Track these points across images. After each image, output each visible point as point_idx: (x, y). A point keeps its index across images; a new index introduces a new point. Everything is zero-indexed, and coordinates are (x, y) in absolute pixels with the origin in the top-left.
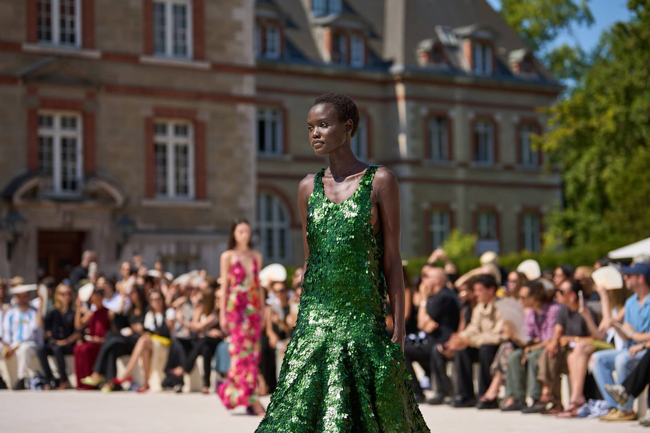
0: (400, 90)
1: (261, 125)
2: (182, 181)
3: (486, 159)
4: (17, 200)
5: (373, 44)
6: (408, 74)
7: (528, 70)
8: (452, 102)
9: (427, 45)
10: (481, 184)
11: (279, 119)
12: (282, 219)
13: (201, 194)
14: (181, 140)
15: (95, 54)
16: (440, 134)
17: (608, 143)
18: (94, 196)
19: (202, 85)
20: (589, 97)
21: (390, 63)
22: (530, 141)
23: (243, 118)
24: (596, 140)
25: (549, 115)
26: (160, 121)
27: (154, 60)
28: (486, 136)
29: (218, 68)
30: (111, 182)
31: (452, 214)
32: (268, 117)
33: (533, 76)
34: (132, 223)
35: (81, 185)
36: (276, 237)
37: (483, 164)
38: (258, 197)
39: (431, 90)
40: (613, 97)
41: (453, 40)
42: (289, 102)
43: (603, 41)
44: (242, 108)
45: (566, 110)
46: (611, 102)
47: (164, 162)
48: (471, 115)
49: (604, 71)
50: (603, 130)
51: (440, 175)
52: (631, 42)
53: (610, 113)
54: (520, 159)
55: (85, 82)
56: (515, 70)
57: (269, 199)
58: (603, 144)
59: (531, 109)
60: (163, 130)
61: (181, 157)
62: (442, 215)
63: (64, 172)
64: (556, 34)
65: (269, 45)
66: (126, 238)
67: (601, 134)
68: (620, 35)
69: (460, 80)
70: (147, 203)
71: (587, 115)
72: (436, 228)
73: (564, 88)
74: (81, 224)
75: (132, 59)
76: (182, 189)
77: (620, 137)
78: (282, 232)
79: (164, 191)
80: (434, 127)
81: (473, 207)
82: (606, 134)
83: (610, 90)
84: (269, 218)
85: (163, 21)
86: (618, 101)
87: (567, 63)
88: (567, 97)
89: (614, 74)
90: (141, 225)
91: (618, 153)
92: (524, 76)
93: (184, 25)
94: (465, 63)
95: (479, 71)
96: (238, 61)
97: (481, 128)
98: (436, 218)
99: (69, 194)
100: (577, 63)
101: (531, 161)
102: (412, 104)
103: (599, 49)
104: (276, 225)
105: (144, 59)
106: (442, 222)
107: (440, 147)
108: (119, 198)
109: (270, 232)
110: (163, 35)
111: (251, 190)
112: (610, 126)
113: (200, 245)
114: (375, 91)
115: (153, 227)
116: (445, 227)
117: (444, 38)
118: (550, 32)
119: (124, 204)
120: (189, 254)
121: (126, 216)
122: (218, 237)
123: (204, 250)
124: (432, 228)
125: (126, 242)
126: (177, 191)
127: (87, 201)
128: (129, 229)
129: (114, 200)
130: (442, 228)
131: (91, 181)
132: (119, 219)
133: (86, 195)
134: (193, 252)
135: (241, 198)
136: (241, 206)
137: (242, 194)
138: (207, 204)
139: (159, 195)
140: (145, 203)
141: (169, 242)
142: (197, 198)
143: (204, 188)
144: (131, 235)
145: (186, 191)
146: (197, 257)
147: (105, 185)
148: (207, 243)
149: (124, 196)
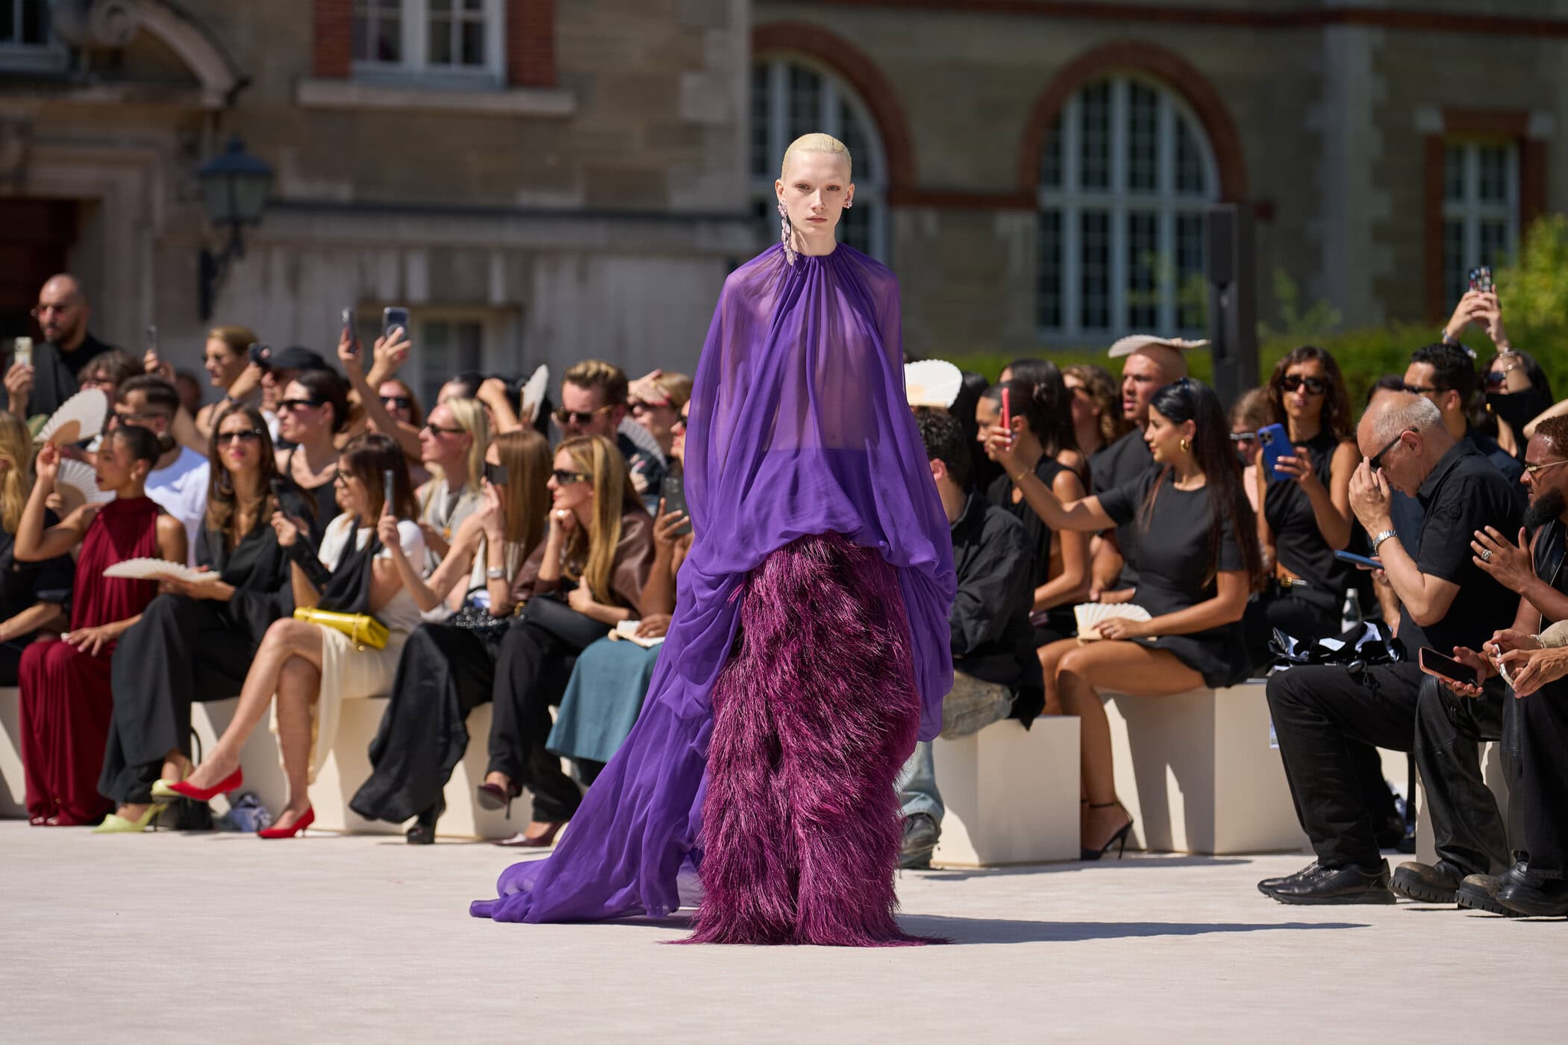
2: (458, 12)
13: (529, 66)
30: (179, 14)
31: (1534, 156)
34: (266, 174)
35: (64, 22)
38: (761, 76)
57: (804, 85)
62: (1492, 158)
66: (236, 230)
70: (319, 94)
72: (1470, 211)
74: (58, 177)
76: (456, 44)
79: (389, 51)
90: (292, 183)
98: (1472, 172)
106: (1492, 190)
108: (214, 77)
111: (733, 50)
113: (524, 261)
115: (344, 192)
116: (1508, 210)
119: (231, 97)
120: (482, 301)
121: (236, 147)
122: (598, 234)
123: (541, 279)
124: (1452, 210)
125: (237, 247)
126: (439, 54)
127: (85, 85)
128: (249, 197)
129: (192, 81)
130: (1493, 211)
131: (98, 14)
132: (207, 157)
133: (84, 61)
134: (498, 293)
135: (690, 82)
136: (689, 112)
137: (696, 65)
138: (558, 104)
139: (372, 66)
140: (312, 93)
141: (404, 249)
142: (515, 78)
143: (547, 39)
144: (256, 222)
145: (472, 51)
146: (516, 311)
147: (161, 24)
148: (554, 255)
149: (230, 66)
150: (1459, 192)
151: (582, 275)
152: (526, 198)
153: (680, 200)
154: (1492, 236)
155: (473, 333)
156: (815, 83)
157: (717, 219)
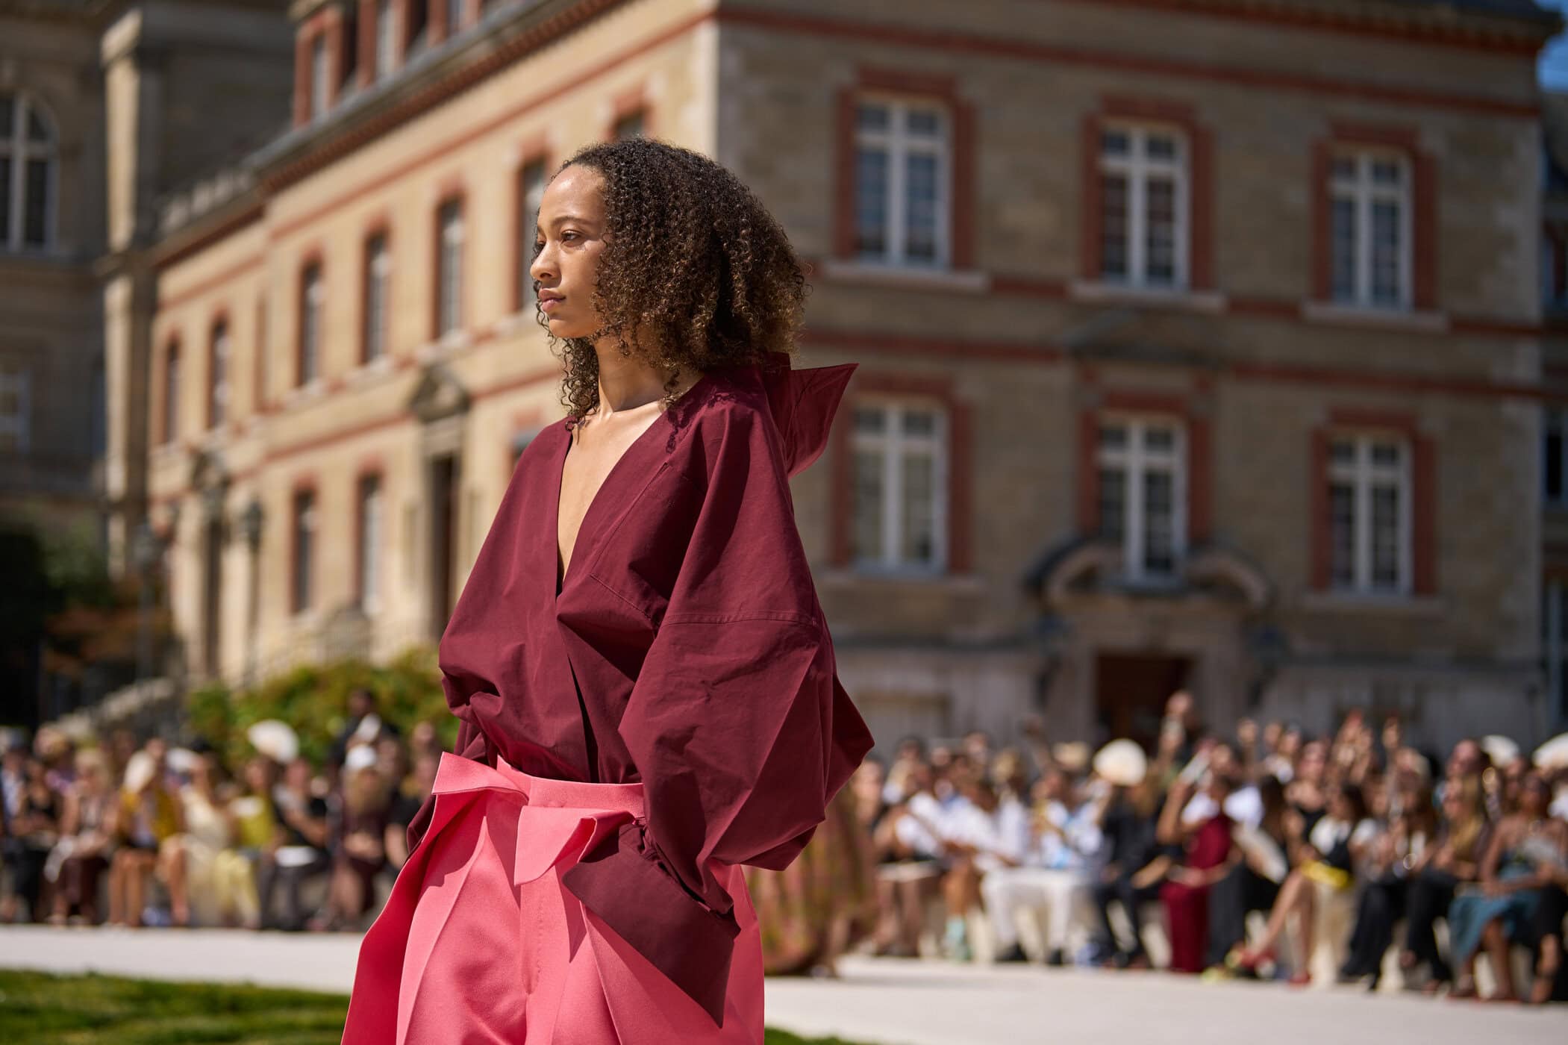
1: (1553, 444)
2: (1385, 559)
4: (1057, 591)
13: (1424, 584)
14: (1386, 475)
15: (1215, 301)
18: (1206, 585)
19: (1429, 362)
23: (1514, 430)
26: (1341, 435)
27: (1333, 311)
29: (1463, 326)
30: (1243, 559)
34: (1285, 641)
35: (1182, 564)
44: (1512, 409)
47: (1349, 519)
55: (1194, 359)
60: (1347, 452)
61: (1385, 508)
63: (1149, 536)
66: (1271, 671)
70: (1314, 602)
74: (1180, 642)
75: (1286, 311)
76: (1384, 574)
79: (1348, 576)
85: (1350, 234)
90: (1300, 645)
93: (1394, 239)
96: (1505, 312)
99: (1157, 581)
105: (1314, 311)
108: (1257, 590)
110: (1350, 262)
111: (1531, 578)
113: (1420, 688)
115: (1324, 650)
119: (1269, 602)
121: (1271, 629)
122: (1461, 673)
123: (1428, 697)
125: (1272, 678)
126: (1377, 580)
127: (1191, 597)
129: (1245, 593)
131: (1203, 555)
135: (1508, 594)
136: (1508, 611)
137: (1511, 587)
138: (1437, 606)
139: (1338, 585)
142: (1416, 591)
143: (1434, 572)
144: (1280, 665)
145: (1393, 579)
147: (1232, 566)
148: (1436, 686)
149: (1267, 585)
151: (1452, 696)
153: (1503, 656)
157: (1521, 666)
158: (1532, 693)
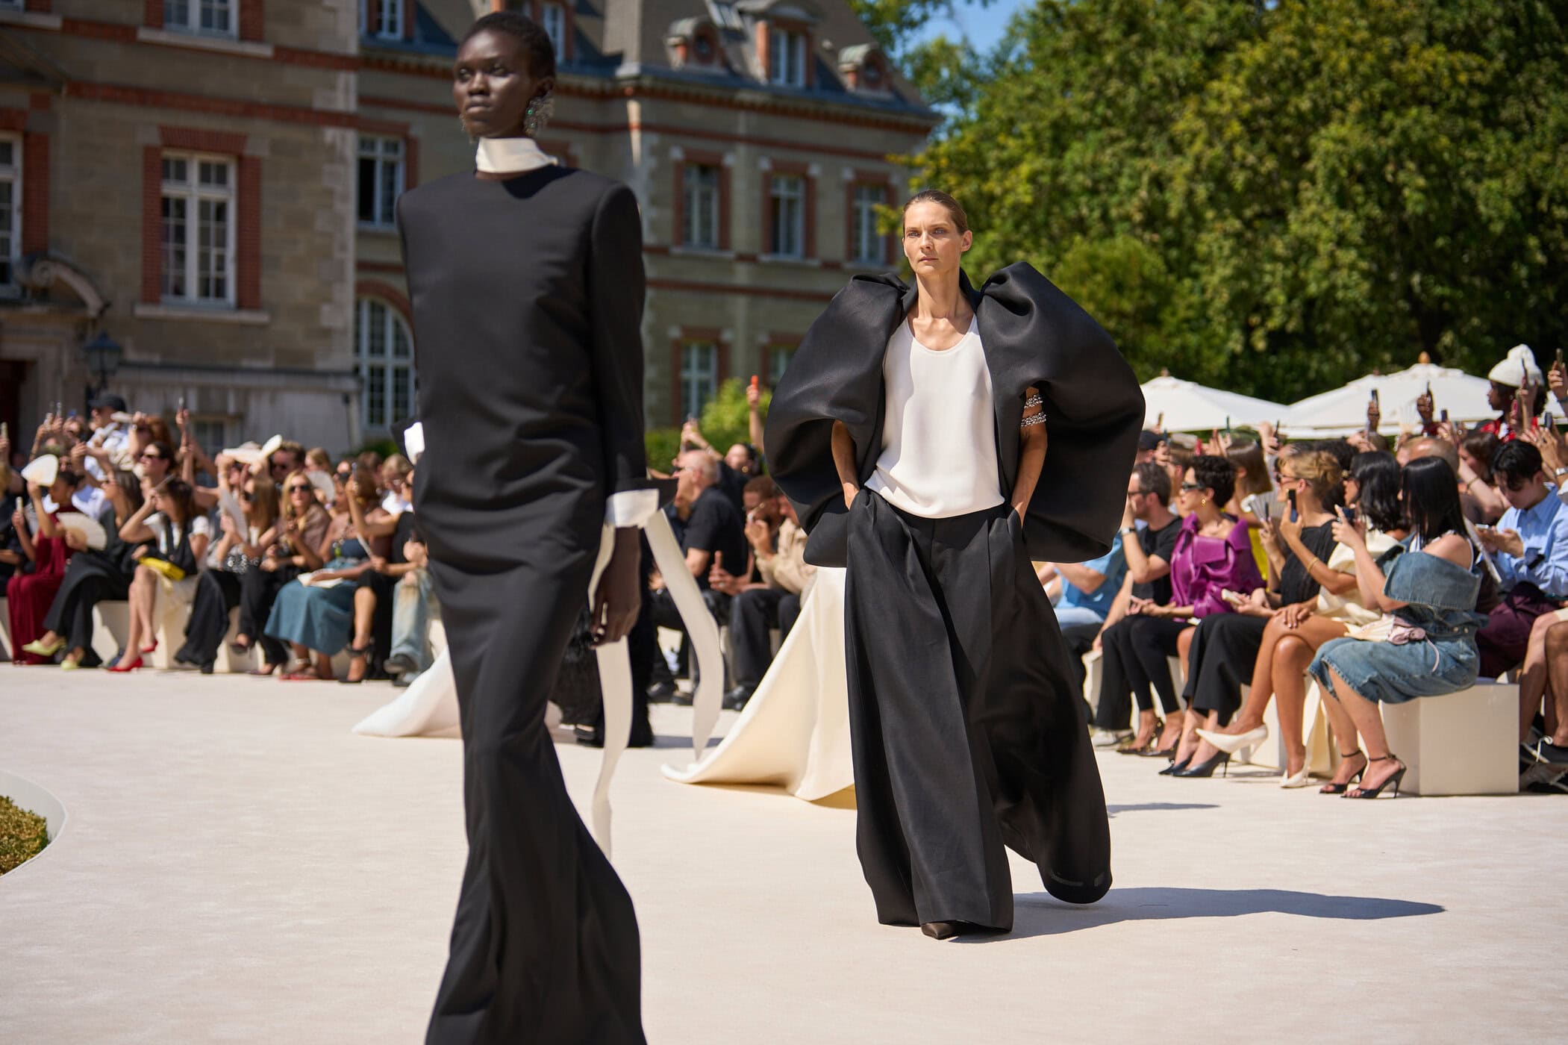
0: (634, 109)
1: (366, 168)
2: (213, 273)
3: (789, 249)
5: (583, 22)
6: (647, 82)
7: (873, 84)
8: (731, 139)
9: (685, 27)
10: (781, 294)
11: (399, 157)
12: (400, 351)
13: (248, 299)
14: (213, 193)
15: (54, 22)
16: (706, 198)
17: (1017, 226)
18: (43, 294)
19: (257, 90)
20: (988, 136)
21: (618, 59)
22: (873, 214)
23: (332, 153)
24: (997, 221)
25: (912, 167)
26: (171, 154)
27: (162, 37)
28: (791, 202)
29: (286, 55)
30: (76, 271)
31: (724, 350)
32: (379, 154)
33: (884, 95)
34: (119, 350)
35: (18, 274)
36: (389, 381)
37: (782, 257)
38: (358, 307)
39: (692, 114)
40: (1029, 140)
41: (735, 22)
42: (420, 126)
43: (1012, 35)
44: (330, 134)
45: (944, 162)
46: (1027, 149)
47: (180, 234)
48: (765, 165)
49: (1017, 91)
50: (1009, 200)
51: (702, 275)
52: (1067, 38)
53: (1025, 169)
54: (853, 253)
55: (32, 76)
56: (849, 81)
57: (377, 310)
58: (1009, 225)
59: (879, 157)
60: (181, 174)
61: (213, 225)
62: (705, 351)
64: (925, 18)
65: (386, 15)
66: (104, 376)
67: (1005, 212)
68: (1046, 23)
69: (745, 96)
70: (144, 311)
71: (983, 175)
72: (693, 375)
73: (940, 118)
74: (17, 348)
75: (124, 34)
76: (212, 288)
77: (1040, 216)
78: (400, 374)
79: (179, 291)
80: (694, 183)
81: (763, 339)
82: (1015, 207)
83: (1024, 127)
84: (377, 349)
86: (1040, 150)
87: (945, 73)
88: (943, 136)
89: (1032, 98)
90: (132, 354)
91: (1037, 245)
92: (865, 92)
94: (757, 67)
95: (781, 81)
96: (325, 46)
97: (783, 191)
98: (694, 357)
100: (966, 75)
101: (872, 255)
102: (654, 139)
103: (1007, 48)
104: (390, 361)
105: (144, 34)
106: (704, 366)
107: (706, 224)
108: (93, 303)
109: (378, 372)
111: (346, 293)
112: (1024, 194)
113: (244, 394)
114: (586, 112)
115: (157, 359)
116: (711, 375)
117: (716, 15)
118: (915, 12)
119: (102, 312)
120: (224, 412)
121: (104, 336)
122: (280, 381)
123: (253, 403)
124: (685, 375)
125: (104, 384)
126: (205, 292)
127: (29, 304)
128: (110, 360)
129: (82, 304)
130: (704, 376)
131: (38, 267)
132: (90, 341)
133: (29, 293)
134: (232, 408)
135: (326, 308)
136: (325, 323)
137: (329, 300)
138: (261, 318)
139: (169, 298)
140: (141, 311)
141: (185, 388)
142: (241, 305)
143: (256, 287)
144: (114, 372)
145: (220, 292)
146: (240, 417)
147: (67, 276)
148: (259, 390)
149: (101, 297)
150: (688, 366)
151: (273, 400)
152: (245, 363)
153: (320, 365)
154: (704, 387)
155: (219, 428)
156: (382, 310)
157: (338, 374)
158: (347, 400)
